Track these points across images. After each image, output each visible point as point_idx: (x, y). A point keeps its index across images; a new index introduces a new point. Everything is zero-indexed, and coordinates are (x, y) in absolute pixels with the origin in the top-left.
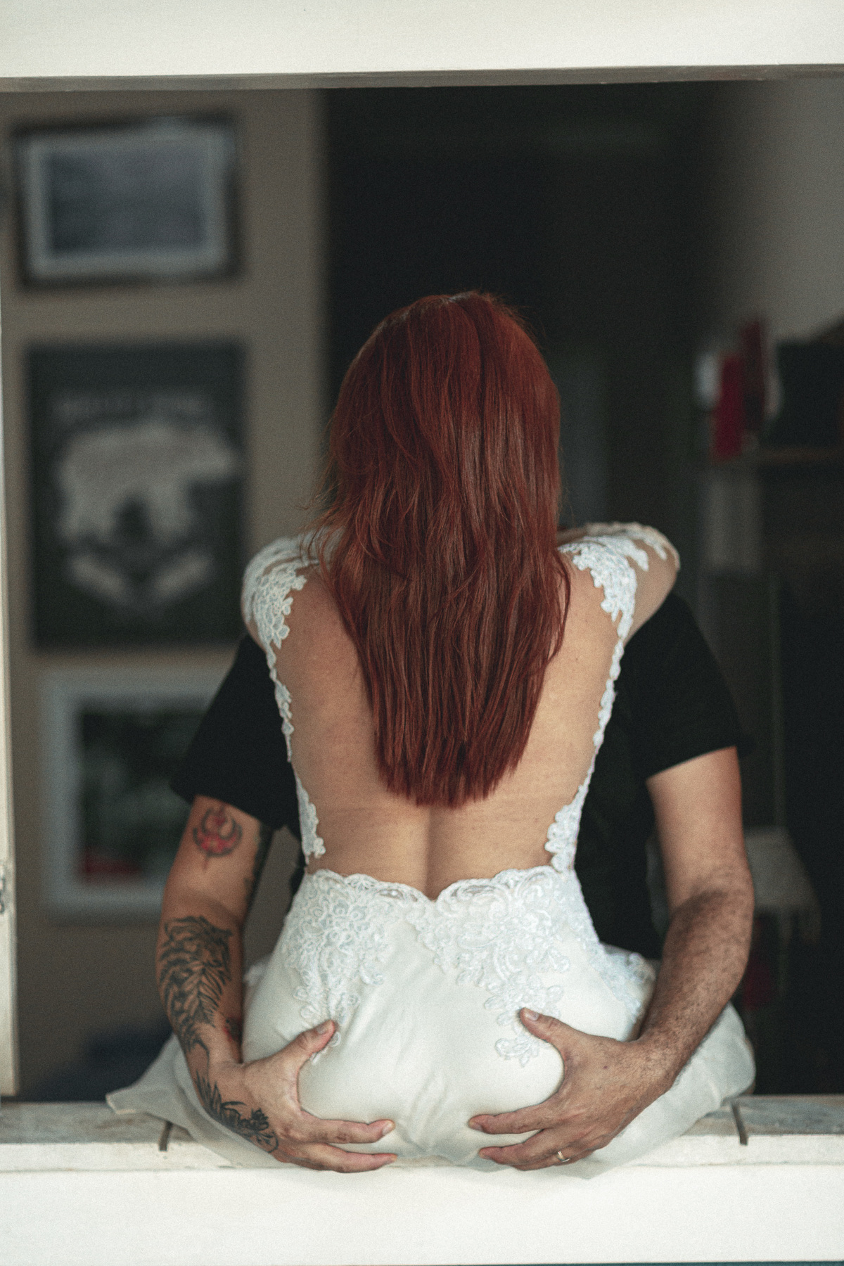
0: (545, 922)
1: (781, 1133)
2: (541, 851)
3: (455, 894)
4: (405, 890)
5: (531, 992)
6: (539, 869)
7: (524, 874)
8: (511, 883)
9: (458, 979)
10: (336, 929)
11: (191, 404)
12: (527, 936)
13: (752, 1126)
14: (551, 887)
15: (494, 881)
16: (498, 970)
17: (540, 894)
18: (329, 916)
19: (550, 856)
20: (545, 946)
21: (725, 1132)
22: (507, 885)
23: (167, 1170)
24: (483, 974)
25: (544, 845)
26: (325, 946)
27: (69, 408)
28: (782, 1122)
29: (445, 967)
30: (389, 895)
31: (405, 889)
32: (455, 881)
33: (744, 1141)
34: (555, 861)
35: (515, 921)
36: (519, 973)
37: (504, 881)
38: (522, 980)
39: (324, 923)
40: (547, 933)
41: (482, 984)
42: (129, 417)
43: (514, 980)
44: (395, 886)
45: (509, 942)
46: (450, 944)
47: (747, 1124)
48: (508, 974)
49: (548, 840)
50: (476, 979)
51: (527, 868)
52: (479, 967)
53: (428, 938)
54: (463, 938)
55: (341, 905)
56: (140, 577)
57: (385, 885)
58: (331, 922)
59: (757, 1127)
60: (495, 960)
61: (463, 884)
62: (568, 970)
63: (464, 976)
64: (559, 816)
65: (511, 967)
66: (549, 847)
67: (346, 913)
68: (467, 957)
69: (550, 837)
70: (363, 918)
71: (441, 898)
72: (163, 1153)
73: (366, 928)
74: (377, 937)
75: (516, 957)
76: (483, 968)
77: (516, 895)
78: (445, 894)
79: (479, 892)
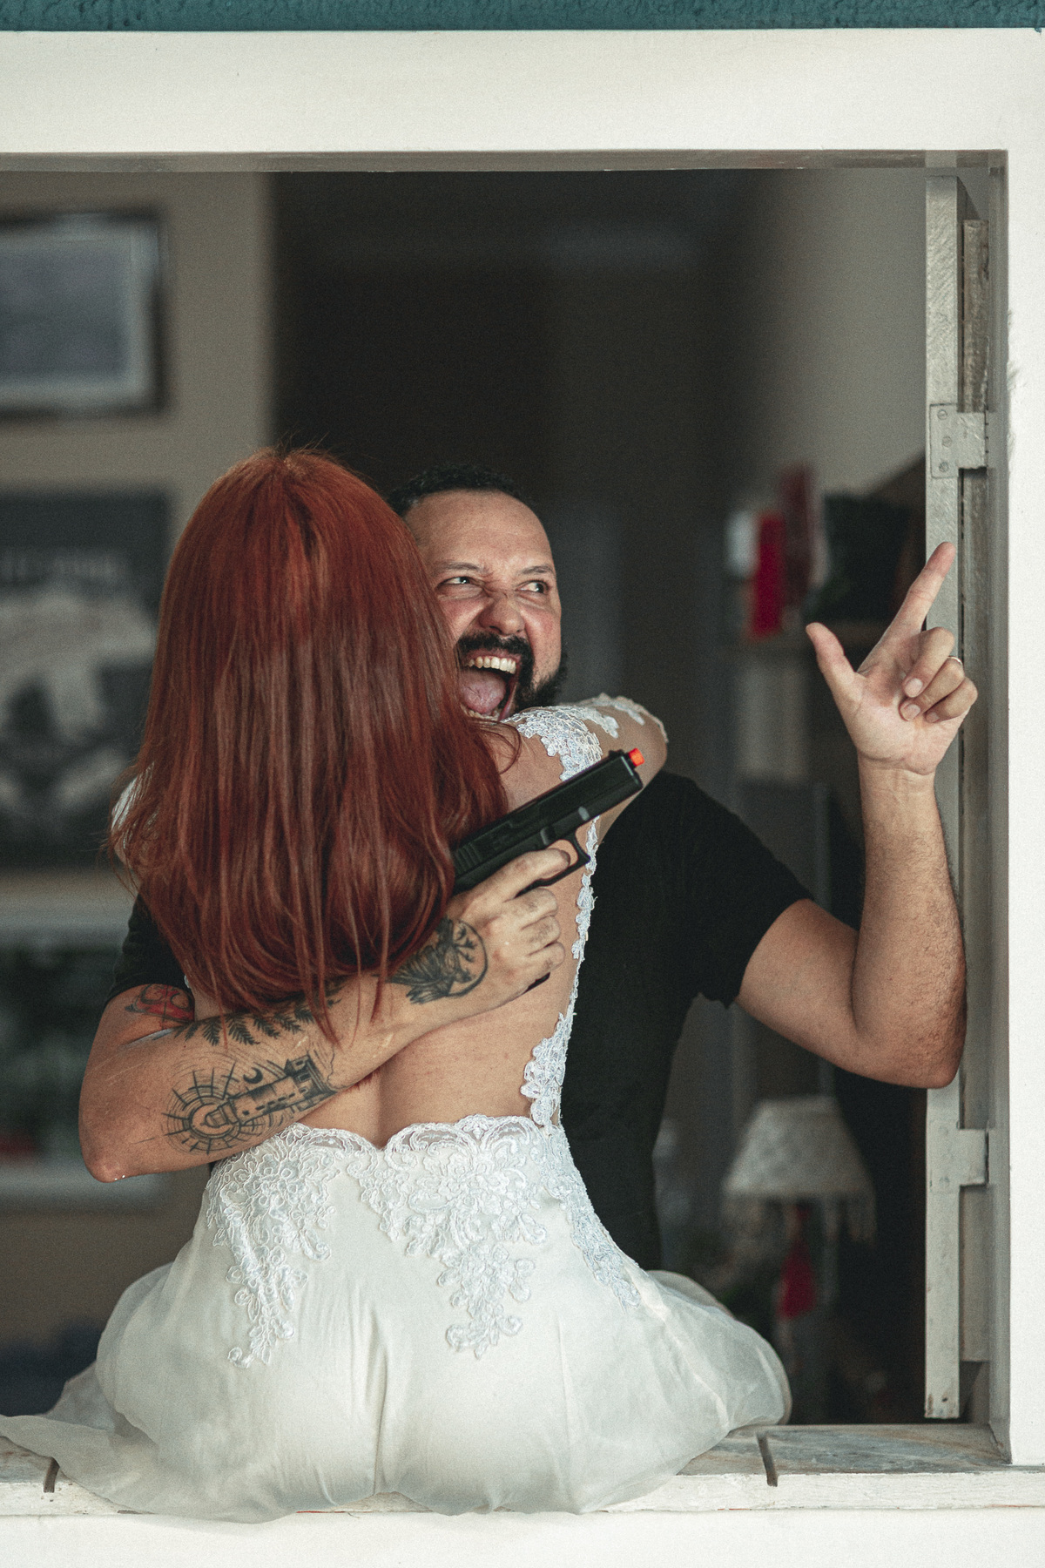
0: (518, 1184)
1: (817, 1471)
2: (517, 1097)
3: (407, 1140)
4: (345, 1137)
5: (495, 1264)
6: (513, 1119)
7: (495, 1122)
8: (478, 1132)
9: (408, 1248)
10: (265, 1192)
12: (494, 1198)
13: (783, 1462)
14: (527, 1142)
15: (457, 1127)
16: (456, 1238)
17: (514, 1149)
18: (256, 1178)
19: (529, 1102)
20: (515, 1211)
21: (750, 1469)
22: (472, 1134)
23: (52, 1516)
24: (438, 1241)
25: (520, 1089)
26: (255, 1215)
28: (819, 1458)
29: (392, 1235)
30: (325, 1144)
31: (345, 1135)
32: (408, 1125)
33: (772, 1481)
34: (534, 1109)
35: (480, 1179)
36: (481, 1242)
37: (467, 1129)
38: (485, 1250)
39: (249, 1188)
40: (519, 1197)
41: (436, 1255)
43: (475, 1250)
44: (333, 1132)
45: (471, 1205)
46: (399, 1204)
47: (776, 1461)
48: (468, 1242)
49: (525, 1082)
50: (429, 1248)
51: (498, 1116)
52: (433, 1234)
53: (374, 1197)
54: (415, 1198)
55: (268, 1164)
56: (38, 782)
57: (321, 1132)
58: (258, 1185)
59: (791, 1464)
60: (452, 1223)
61: (418, 1129)
62: (543, 1242)
63: (414, 1244)
64: (537, 1051)
65: (472, 1234)
66: (525, 1091)
67: (276, 1172)
68: (418, 1221)
69: (528, 1078)
70: (297, 1175)
71: (390, 1145)
72: (49, 1495)
73: (301, 1188)
74: (314, 1197)
75: (478, 1223)
76: (437, 1235)
77: (483, 1146)
78: (396, 1140)
79: (437, 1140)
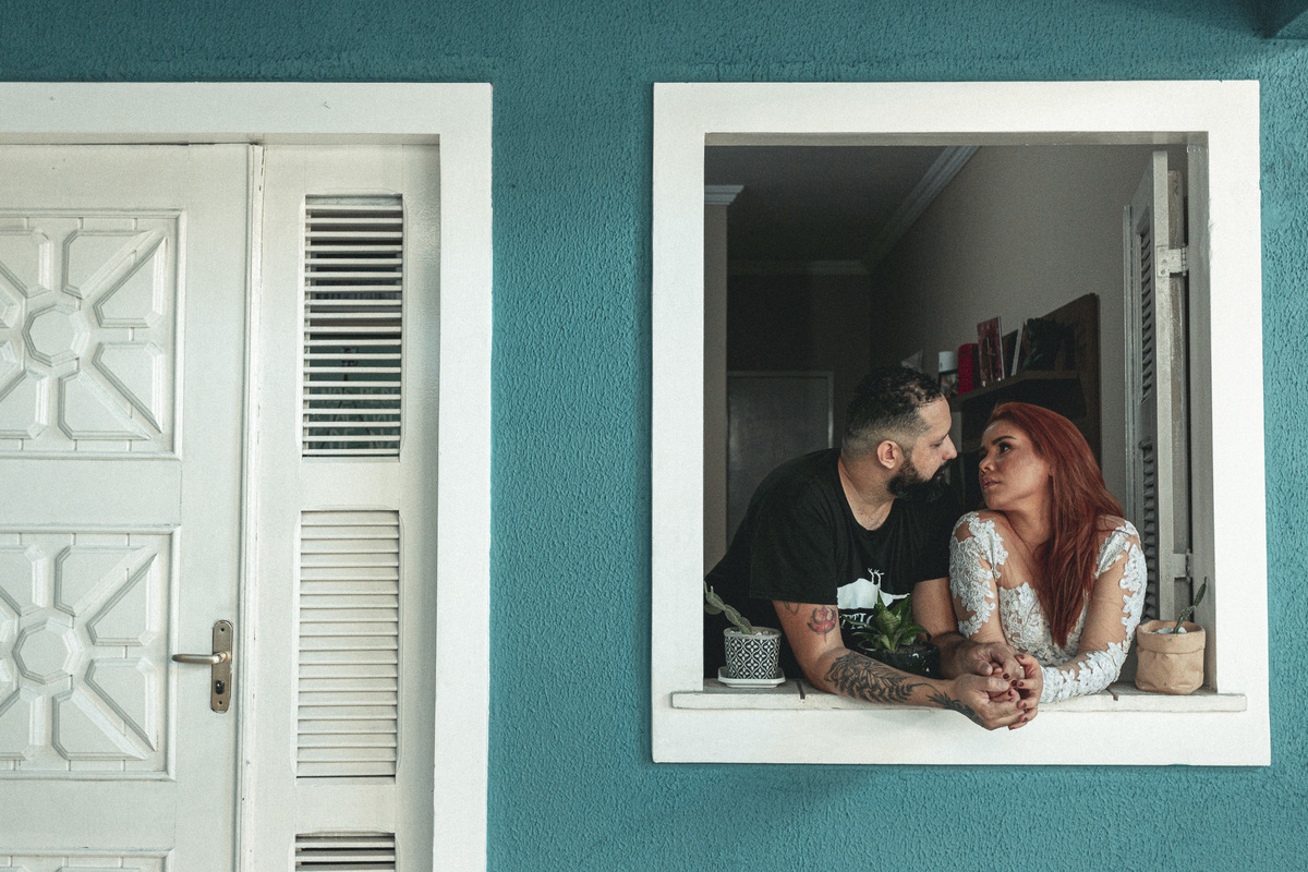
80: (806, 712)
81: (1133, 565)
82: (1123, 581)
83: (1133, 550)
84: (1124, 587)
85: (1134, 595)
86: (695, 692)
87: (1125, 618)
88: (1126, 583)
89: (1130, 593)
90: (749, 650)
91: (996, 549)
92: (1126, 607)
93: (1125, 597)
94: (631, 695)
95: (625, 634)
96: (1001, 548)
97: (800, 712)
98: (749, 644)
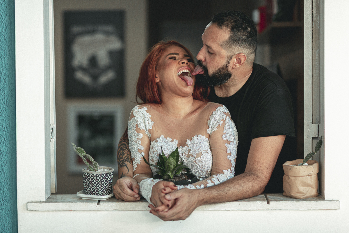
1: (279, 201)
11: (110, 28)
21: (263, 201)
27: (76, 29)
33: (268, 203)
42: (92, 32)
47: (269, 199)
56: (95, 77)
59: (273, 200)
72: (98, 206)
80: (101, 212)
81: (228, 127)
82: (224, 136)
83: (227, 119)
84: (225, 139)
85: (231, 143)
86: (40, 202)
87: (229, 156)
88: (226, 137)
89: (229, 142)
90: (98, 180)
91: (147, 122)
92: (228, 149)
93: (226, 144)
94: (6, 204)
95: (3, 171)
96: (150, 120)
97: (98, 212)
98: (98, 176)
